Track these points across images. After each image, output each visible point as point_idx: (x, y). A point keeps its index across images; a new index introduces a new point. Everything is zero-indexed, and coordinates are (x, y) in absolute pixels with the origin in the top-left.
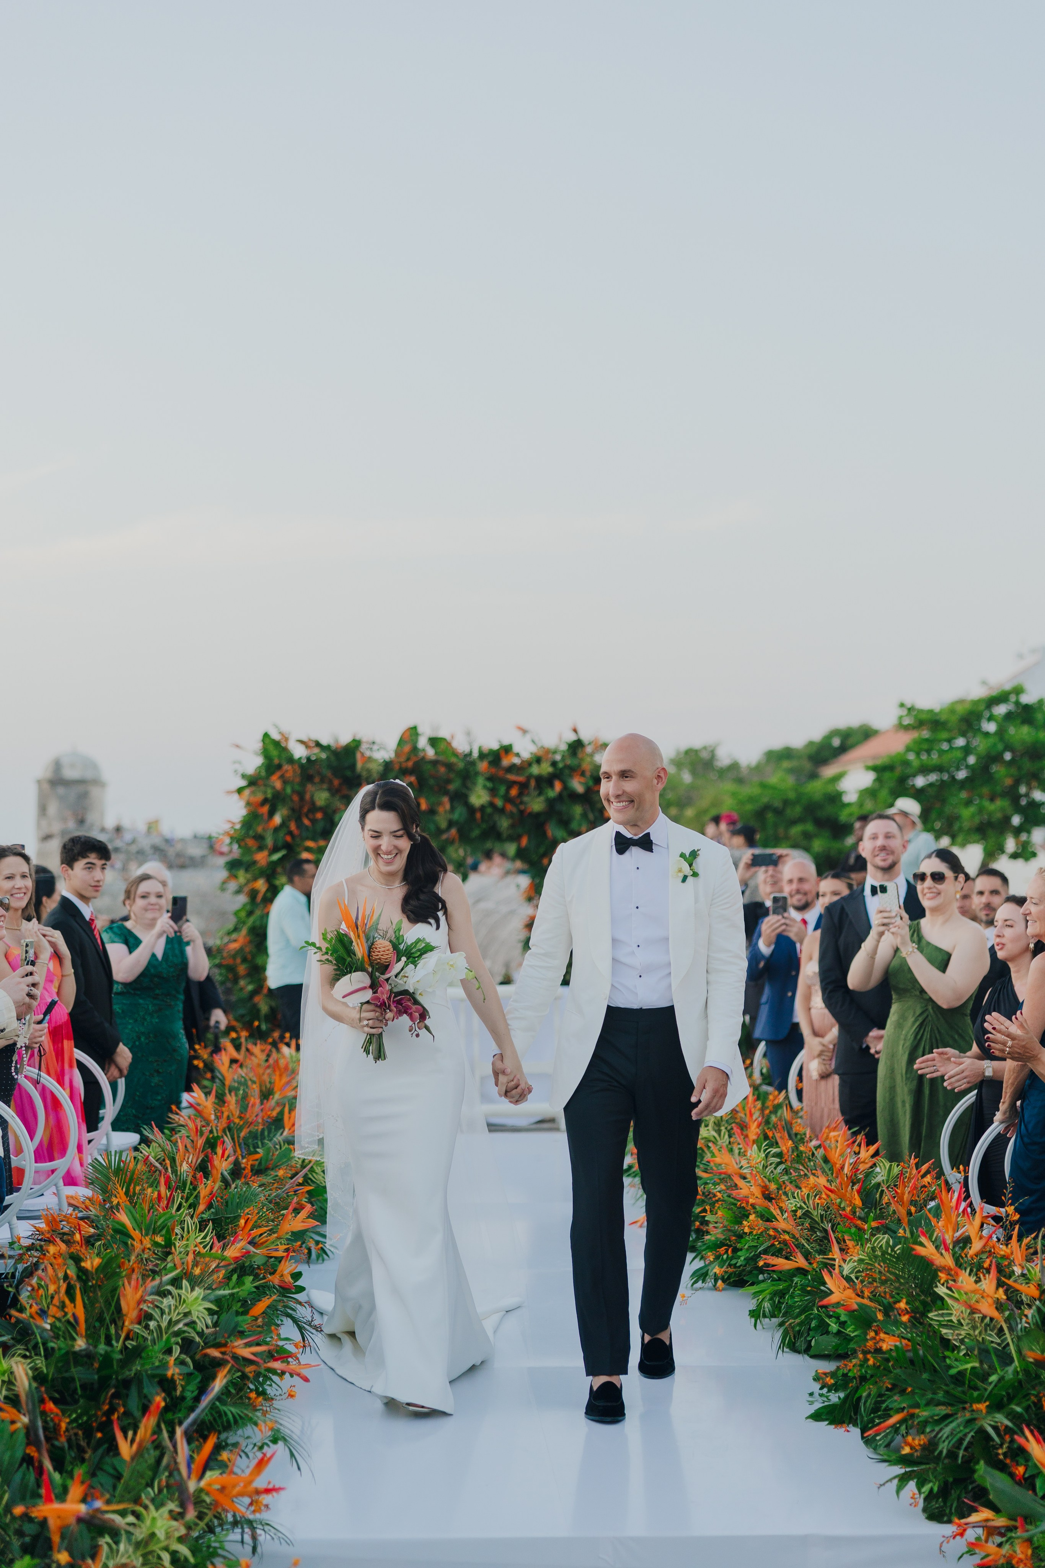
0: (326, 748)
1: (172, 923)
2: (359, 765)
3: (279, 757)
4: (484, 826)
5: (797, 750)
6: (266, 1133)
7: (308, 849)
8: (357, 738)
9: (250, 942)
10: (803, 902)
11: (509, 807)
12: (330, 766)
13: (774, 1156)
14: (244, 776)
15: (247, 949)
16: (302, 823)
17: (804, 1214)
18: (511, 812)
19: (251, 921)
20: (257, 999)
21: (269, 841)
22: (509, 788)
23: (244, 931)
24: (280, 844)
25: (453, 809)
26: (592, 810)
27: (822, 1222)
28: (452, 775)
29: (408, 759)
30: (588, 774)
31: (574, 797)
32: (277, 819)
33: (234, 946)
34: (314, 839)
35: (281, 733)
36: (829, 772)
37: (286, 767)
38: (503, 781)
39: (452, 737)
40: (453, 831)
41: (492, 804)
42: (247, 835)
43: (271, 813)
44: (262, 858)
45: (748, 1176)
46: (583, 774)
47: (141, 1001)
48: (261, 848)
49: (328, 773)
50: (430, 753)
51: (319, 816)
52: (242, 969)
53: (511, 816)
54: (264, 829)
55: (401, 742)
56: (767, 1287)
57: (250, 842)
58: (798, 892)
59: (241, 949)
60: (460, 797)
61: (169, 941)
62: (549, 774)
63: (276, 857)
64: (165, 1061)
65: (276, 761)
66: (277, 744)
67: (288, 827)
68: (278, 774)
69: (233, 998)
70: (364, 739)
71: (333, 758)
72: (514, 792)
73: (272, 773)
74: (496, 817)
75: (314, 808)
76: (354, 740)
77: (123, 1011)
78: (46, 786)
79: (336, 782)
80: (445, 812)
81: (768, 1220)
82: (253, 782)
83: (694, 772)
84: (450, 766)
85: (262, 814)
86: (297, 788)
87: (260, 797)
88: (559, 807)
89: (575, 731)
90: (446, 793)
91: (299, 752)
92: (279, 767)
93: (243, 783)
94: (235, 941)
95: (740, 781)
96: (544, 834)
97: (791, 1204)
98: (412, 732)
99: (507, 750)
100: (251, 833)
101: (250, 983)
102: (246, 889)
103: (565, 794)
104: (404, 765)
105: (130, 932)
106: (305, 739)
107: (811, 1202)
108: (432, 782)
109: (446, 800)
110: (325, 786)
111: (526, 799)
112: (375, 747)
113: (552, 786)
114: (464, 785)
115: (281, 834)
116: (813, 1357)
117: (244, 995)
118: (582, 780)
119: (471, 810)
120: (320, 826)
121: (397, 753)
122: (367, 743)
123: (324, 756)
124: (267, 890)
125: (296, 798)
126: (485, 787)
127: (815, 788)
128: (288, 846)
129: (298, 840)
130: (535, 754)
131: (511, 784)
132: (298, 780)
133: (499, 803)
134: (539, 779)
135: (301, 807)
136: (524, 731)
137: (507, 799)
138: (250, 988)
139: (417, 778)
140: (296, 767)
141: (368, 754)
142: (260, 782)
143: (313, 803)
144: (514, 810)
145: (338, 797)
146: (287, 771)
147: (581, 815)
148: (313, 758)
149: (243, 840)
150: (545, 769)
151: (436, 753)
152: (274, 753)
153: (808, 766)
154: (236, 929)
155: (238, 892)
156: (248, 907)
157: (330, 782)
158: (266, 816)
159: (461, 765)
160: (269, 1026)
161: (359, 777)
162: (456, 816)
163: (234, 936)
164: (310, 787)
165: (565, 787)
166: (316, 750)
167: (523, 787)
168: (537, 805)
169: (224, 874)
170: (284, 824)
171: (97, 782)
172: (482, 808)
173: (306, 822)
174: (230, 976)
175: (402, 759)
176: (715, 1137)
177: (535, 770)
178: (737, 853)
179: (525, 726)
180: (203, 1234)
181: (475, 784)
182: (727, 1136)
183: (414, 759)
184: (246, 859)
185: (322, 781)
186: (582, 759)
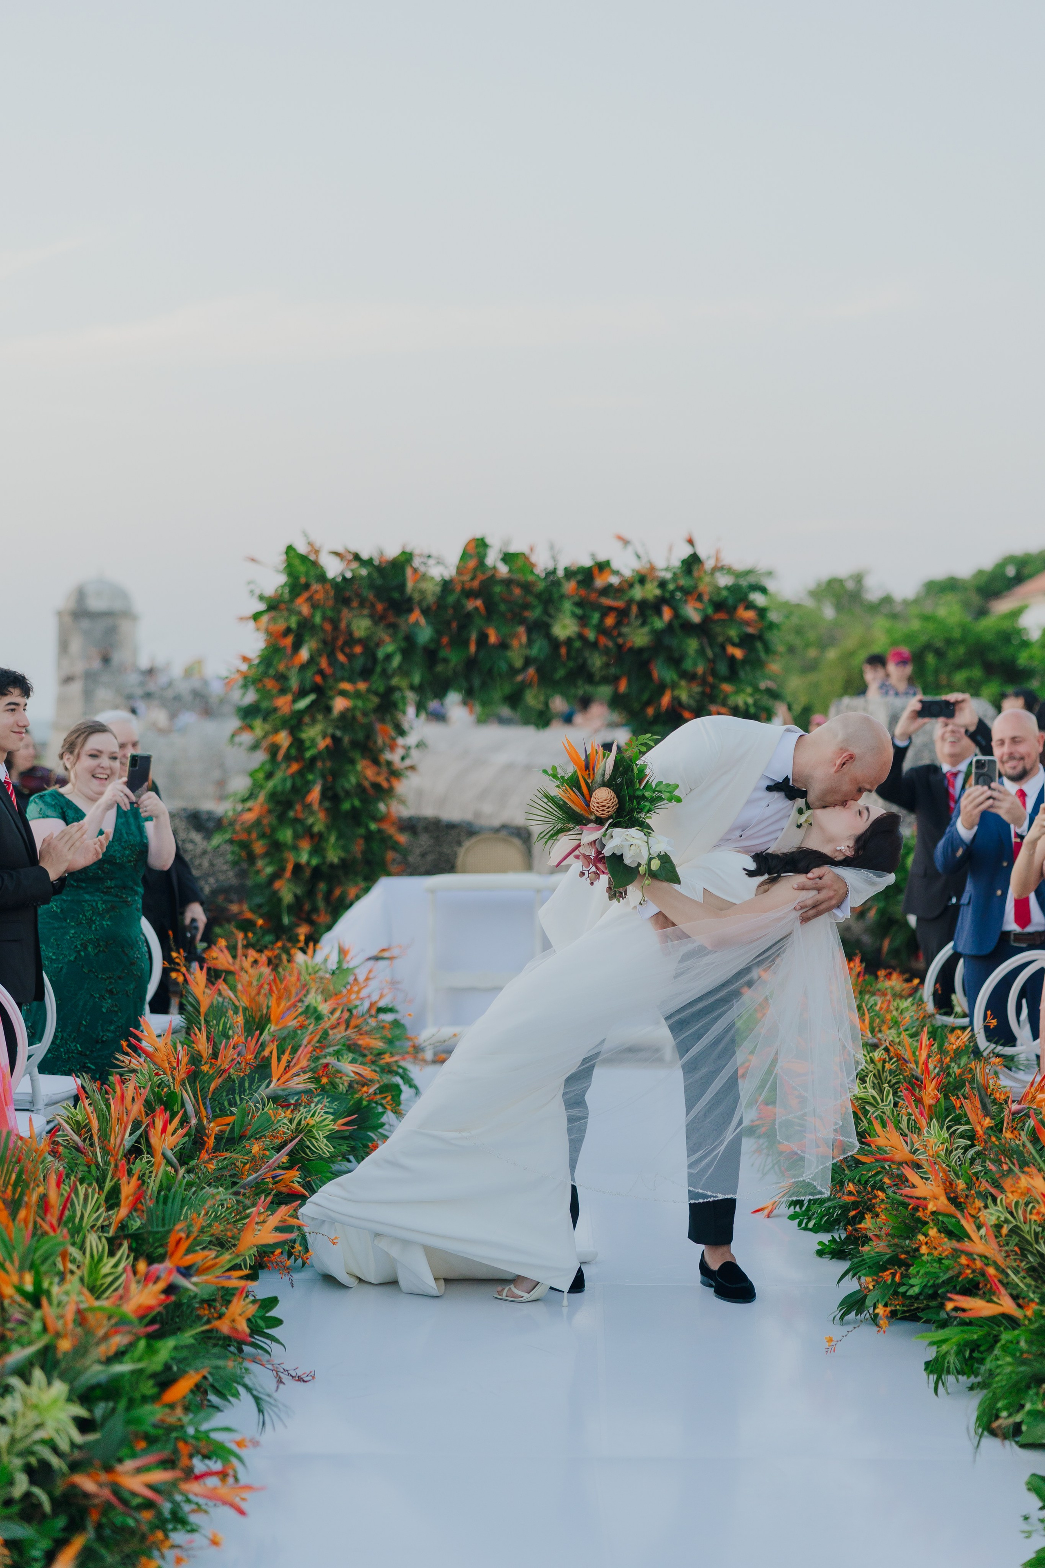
0: (368, 563)
1: (128, 791)
2: (410, 585)
3: (307, 574)
4: (571, 664)
5: (964, 582)
6: (247, 1085)
7: (343, 693)
8: (408, 550)
9: (270, 811)
10: (1019, 769)
11: (604, 641)
12: (372, 586)
13: (962, 1136)
14: (261, 598)
15: (265, 821)
16: (336, 660)
17: (1011, 1231)
18: (606, 646)
19: (270, 784)
20: (277, 885)
21: (294, 683)
22: (603, 616)
23: (262, 797)
24: (308, 685)
25: (530, 642)
26: (711, 645)
27: (1037, 1242)
28: (530, 599)
29: (473, 579)
30: (706, 598)
31: (688, 627)
32: (304, 654)
33: (250, 817)
34: (351, 680)
35: (310, 544)
36: (1002, 607)
37: (315, 587)
38: (597, 607)
39: (532, 550)
40: (531, 671)
41: (581, 637)
42: (265, 674)
43: (297, 646)
44: (283, 703)
45: (926, 1166)
46: (700, 598)
47: (87, 897)
48: (283, 691)
49: (370, 595)
50: (503, 570)
51: (358, 650)
52: (259, 847)
53: (606, 652)
54: (288, 668)
55: (465, 556)
56: (954, 1335)
57: (270, 684)
58: (1011, 756)
59: (258, 823)
60: (540, 628)
61: (120, 813)
62: (656, 597)
63: (303, 704)
64: (120, 978)
65: (303, 580)
66: (304, 559)
67: (318, 664)
68: (306, 595)
69: (249, 883)
70: (417, 552)
71: (375, 575)
72: (610, 621)
73: (298, 595)
74: (587, 654)
75: (351, 640)
76: (404, 553)
77: (62, 910)
78: (68, 619)
79: (380, 607)
80: (521, 645)
81: (959, 1239)
82: (273, 605)
83: (839, 607)
84: (526, 587)
85: (285, 648)
86: (329, 613)
87: (281, 625)
88: (667, 641)
89: (691, 542)
90: (522, 621)
91: (333, 568)
92: (307, 586)
93: (262, 607)
94: (250, 810)
95: (894, 617)
96: (649, 675)
97: (991, 1215)
98: (479, 546)
99: (603, 566)
100: (272, 672)
101: (269, 864)
102: (265, 744)
103: (676, 624)
104: (467, 586)
105: (69, 803)
106: (340, 550)
107: (1020, 1212)
108: (503, 607)
109: (521, 630)
110: (366, 612)
111: (625, 630)
112: (431, 562)
113: (659, 613)
114: (546, 612)
115: (309, 673)
116: (1024, 1446)
117: (262, 878)
118: (699, 605)
119: (555, 644)
120: (359, 663)
121: (460, 571)
122: (421, 555)
123: (364, 572)
124: (291, 746)
125: (328, 627)
126: (574, 615)
127: (987, 625)
128: (317, 689)
129: (331, 681)
130: (638, 572)
131: (606, 611)
132: (331, 603)
133: (591, 635)
134: (643, 605)
135: (335, 639)
136: (626, 542)
137: (601, 630)
138: (269, 870)
139: (484, 602)
140: (328, 586)
141: (422, 569)
142: (283, 606)
143: (350, 634)
144: (610, 644)
145: (382, 626)
146: (316, 592)
147: (697, 651)
148: (349, 575)
149: (260, 680)
150: (651, 591)
151: (510, 571)
152: (301, 569)
153: (976, 599)
154: (251, 796)
155: (255, 747)
156: (268, 767)
157: (373, 606)
158: (289, 651)
159: (541, 586)
160: (293, 919)
161: (410, 600)
162: (534, 652)
163: (249, 804)
164: (346, 613)
165: (677, 615)
166: (355, 565)
167: (623, 614)
168: (639, 637)
169: (235, 723)
170: (312, 660)
171: (128, 614)
172: (569, 641)
173: (341, 658)
174: (243, 854)
175: (466, 578)
176: (874, 1097)
177: (638, 593)
178: (898, 702)
179: (627, 535)
180: (113, 1261)
181: (559, 610)
182: (891, 1096)
183: (481, 577)
184: (264, 705)
185: (362, 605)
186: (700, 579)
